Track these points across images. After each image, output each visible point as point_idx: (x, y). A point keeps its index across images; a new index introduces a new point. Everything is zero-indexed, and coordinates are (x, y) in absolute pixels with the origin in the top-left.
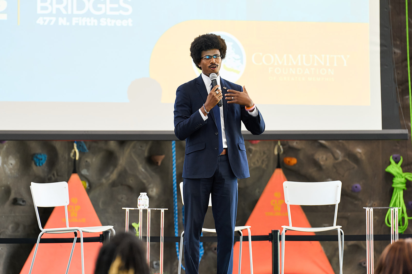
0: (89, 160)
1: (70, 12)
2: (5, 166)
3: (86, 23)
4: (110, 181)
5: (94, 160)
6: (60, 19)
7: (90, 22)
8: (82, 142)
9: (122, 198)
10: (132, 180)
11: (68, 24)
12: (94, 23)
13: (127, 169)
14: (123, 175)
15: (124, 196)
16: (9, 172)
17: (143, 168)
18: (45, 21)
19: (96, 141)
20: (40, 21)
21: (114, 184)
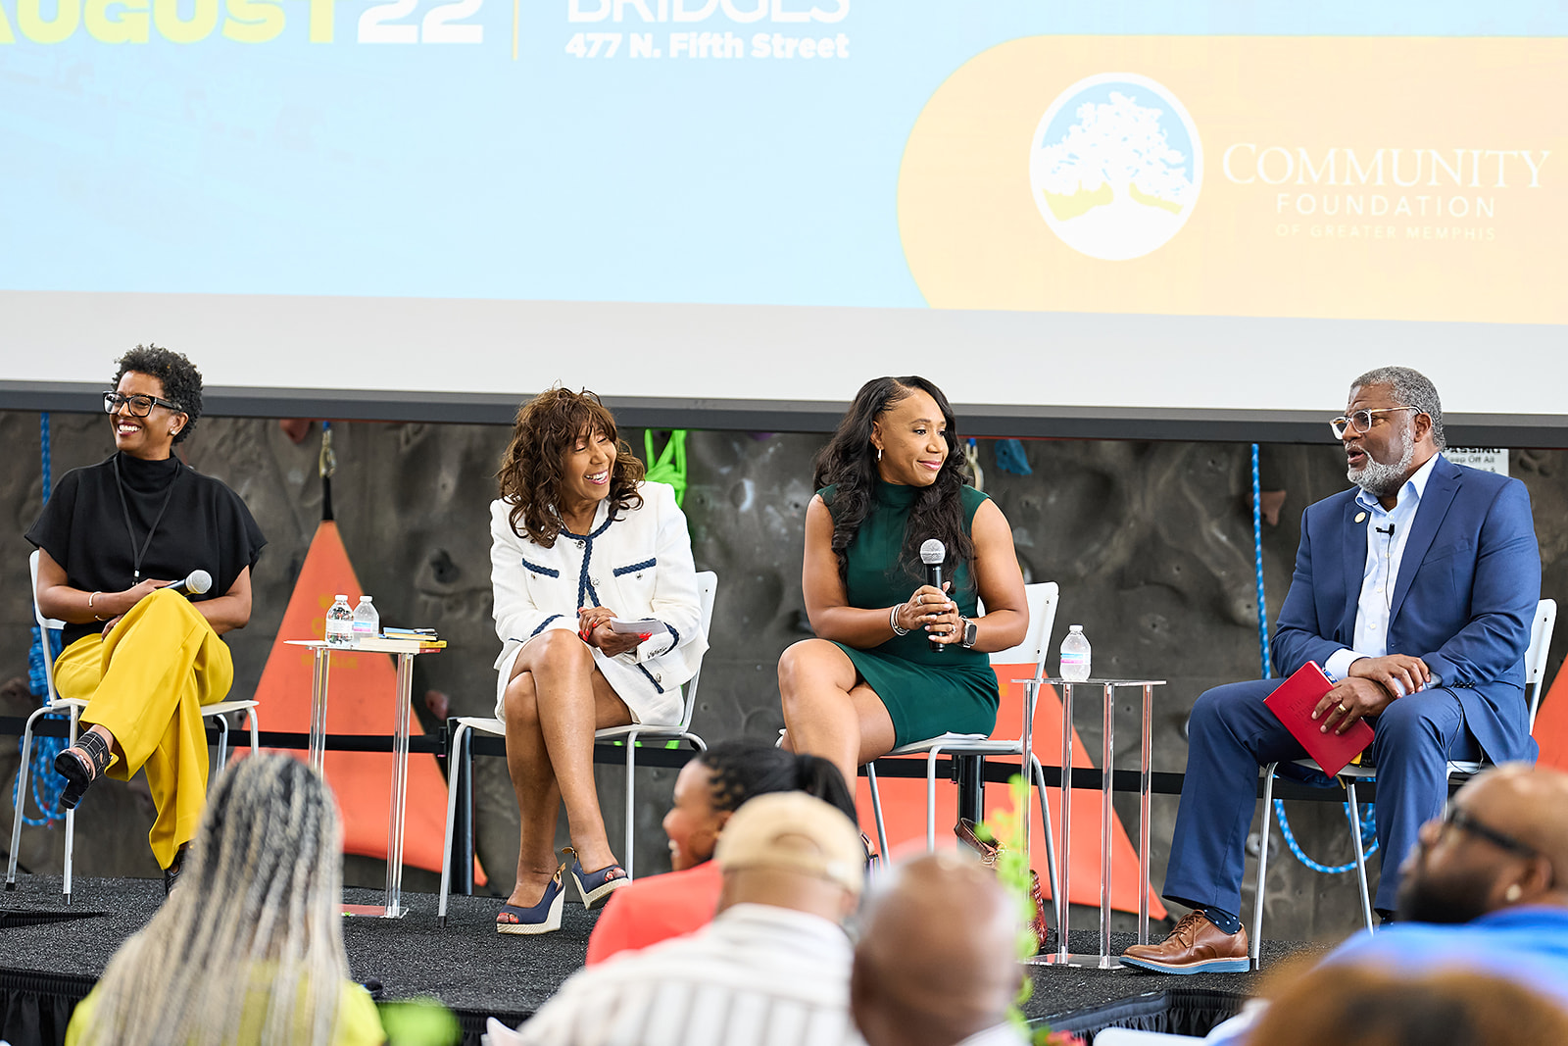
0: (1034, 500)
1: (663, 17)
2: (770, 509)
3: (710, 48)
4: (1107, 569)
5: (1052, 500)
6: (634, 37)
7: (722, 48)
8: (1012, 442)
9: (1154, 626)
10: (1178, 569)
11: (657, 53)
12: (734, 49)
13: (1163, 532)
14: (1147, 549)
15: (1160, 618)
16: (784, 531)
17: (1224, 532)
18: (589, 45)
19: (1057, 442)
20: (576, 46)
21: (1122, 580)
